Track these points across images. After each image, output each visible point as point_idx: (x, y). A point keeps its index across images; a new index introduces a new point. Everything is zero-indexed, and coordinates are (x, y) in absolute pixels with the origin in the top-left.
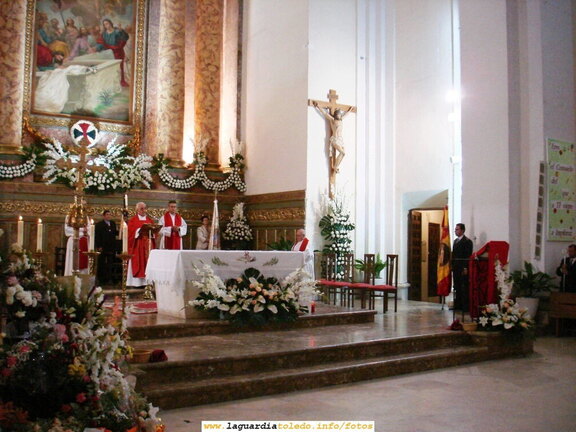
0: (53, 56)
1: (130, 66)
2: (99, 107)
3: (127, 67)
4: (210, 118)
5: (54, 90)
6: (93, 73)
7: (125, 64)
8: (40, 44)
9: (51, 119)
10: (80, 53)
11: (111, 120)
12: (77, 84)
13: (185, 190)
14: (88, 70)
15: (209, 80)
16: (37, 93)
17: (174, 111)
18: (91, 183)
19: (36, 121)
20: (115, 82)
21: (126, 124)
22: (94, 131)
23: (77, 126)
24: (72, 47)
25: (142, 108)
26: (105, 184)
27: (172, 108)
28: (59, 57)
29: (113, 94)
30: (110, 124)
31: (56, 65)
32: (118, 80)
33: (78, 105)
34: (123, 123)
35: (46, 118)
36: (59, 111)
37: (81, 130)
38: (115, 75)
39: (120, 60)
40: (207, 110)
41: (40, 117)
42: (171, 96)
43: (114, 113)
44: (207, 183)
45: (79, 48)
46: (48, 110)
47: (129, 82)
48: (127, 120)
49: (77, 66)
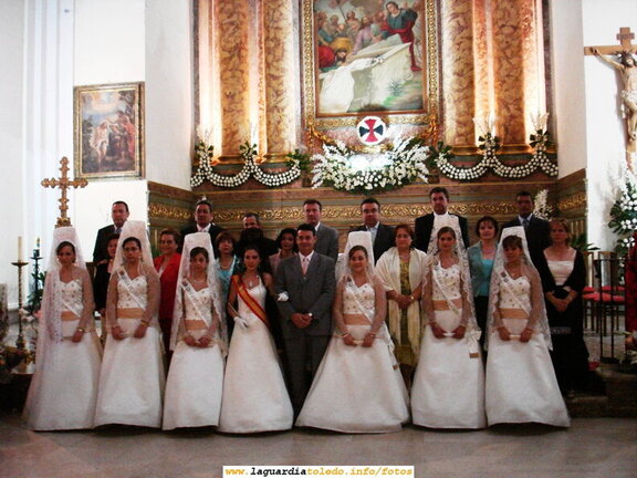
0: (336, 54)
1: (420, 48)
2: (389, 99)
3: (418, 50)
4: (506, 90)
5: (339, 90)
6: (379, 63)
7: (415, 46)
8: (320, 44)
9: (337, 119)
10: (364, 45)
11: (403, 111)
12: (362, 78)
13: (472, 181)
14: (373, 62)
15: (504, 45)
16: (321, 96)
17: (458, 91)
18: (356, 183)
19: (322, 123)
20: (405, 69)
21: (420, 113)
22: (381, 126)
23: (363, 124)
24: (355, 41)
25: (438, 92)
26: (373, 183)
27: (456, 87)
28: (342, 55)
29: (403, 82)
30: (400, 116)
31: (340, 63)
32: (409, 65)
33: (365, 101)
34: (415, 113)
35: (332, 119)
36: (345, 111)
37: (367, 127)
38: (403, 60)
39: (409, 44)
40: (504, 82)
41: (326, 120)
42: (454, 74)
43: (405, 103)
44: (500, 170)
45: (363, 40)
46: (334, 112)
47: (421, 66)
48: (421, 108)
49: (362, 60)
